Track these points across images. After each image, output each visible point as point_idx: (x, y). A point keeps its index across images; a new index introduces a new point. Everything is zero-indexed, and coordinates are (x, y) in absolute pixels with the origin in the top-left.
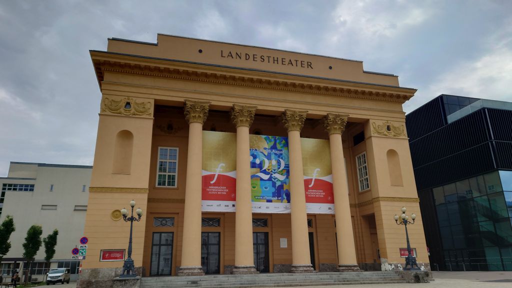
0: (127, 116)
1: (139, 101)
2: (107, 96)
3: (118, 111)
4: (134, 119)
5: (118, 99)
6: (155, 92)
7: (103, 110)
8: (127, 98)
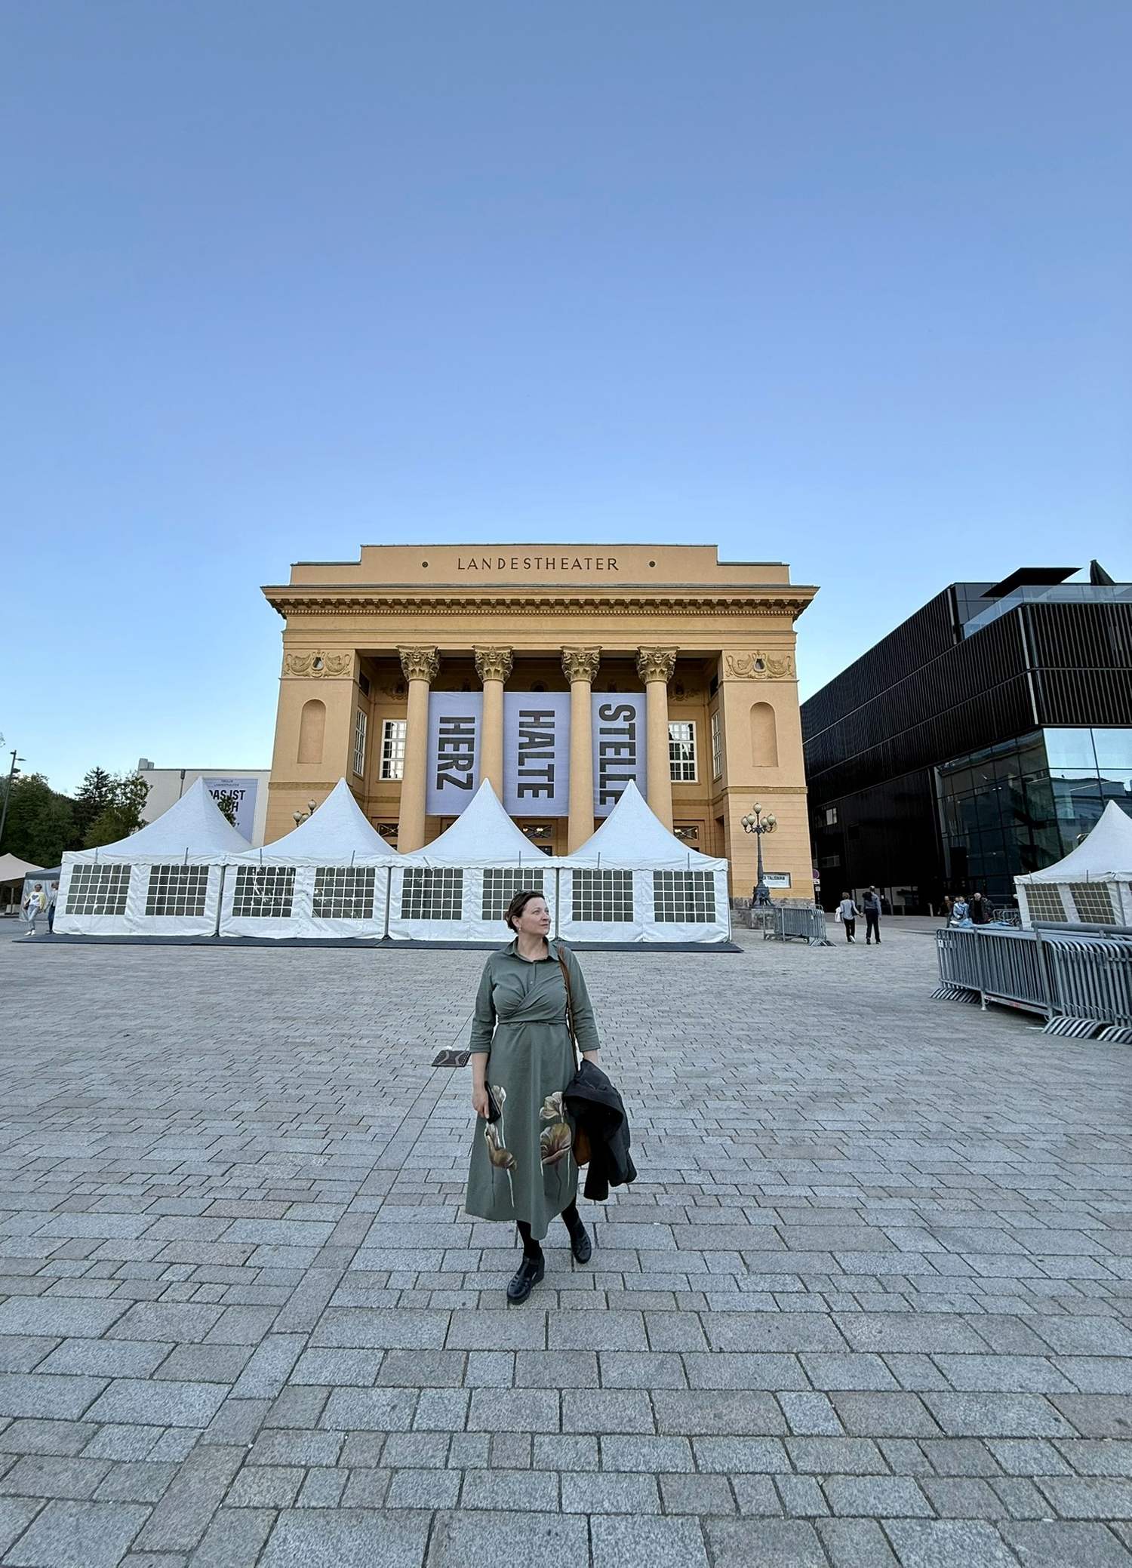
0: (317, 679)
1: (333, 654)
2: (290, 652)
3: (304, 673)
4: (326, 682)
5: (303, 654)
6: (356, 638)
7: (284, 673)
8: (316, 651)
